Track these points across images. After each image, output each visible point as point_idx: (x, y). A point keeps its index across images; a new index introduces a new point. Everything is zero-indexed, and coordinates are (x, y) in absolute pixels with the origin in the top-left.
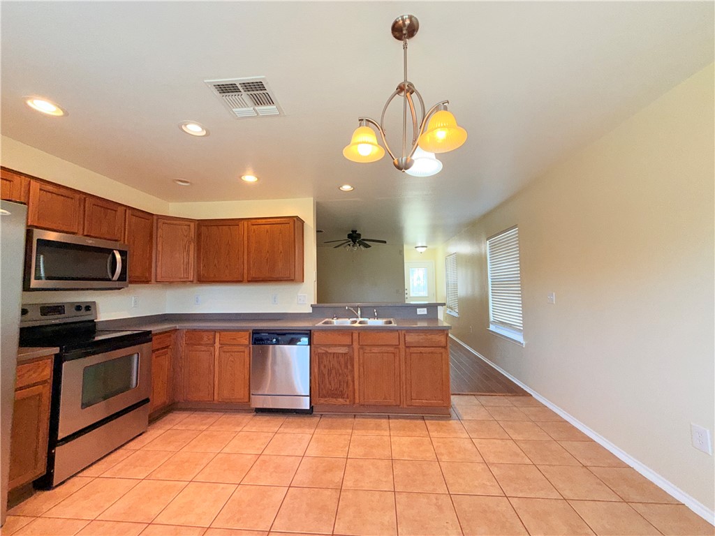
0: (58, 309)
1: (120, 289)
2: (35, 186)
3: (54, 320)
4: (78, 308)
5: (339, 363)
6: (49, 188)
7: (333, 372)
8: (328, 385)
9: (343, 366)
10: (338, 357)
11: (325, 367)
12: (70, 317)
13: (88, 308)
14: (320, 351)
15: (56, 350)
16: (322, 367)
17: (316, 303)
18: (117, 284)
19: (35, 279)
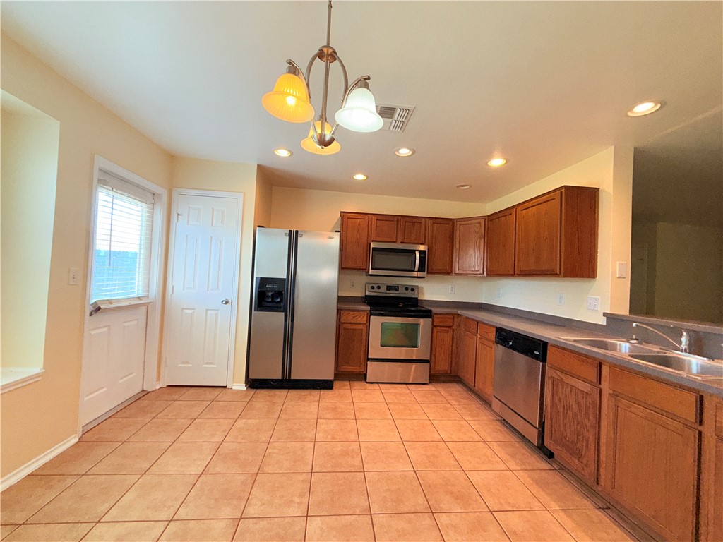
0: (396, 288)
1: (424, 277)
2: (374, 218)
3: (393, 294)
4: (407, 289)
5: (578, 404)
6: (380, 218)
7: (570, 413)
8: (562, 429)
9: (583, 412)
10: (577, 394)
11: (560, 400)
12: (402, 293)
13: (413, 290)
14: (554, 375)
15: (369, 308)
16: (556, 400)
17: (628, 313)
18: (420, 274)
19: (372, 269)
